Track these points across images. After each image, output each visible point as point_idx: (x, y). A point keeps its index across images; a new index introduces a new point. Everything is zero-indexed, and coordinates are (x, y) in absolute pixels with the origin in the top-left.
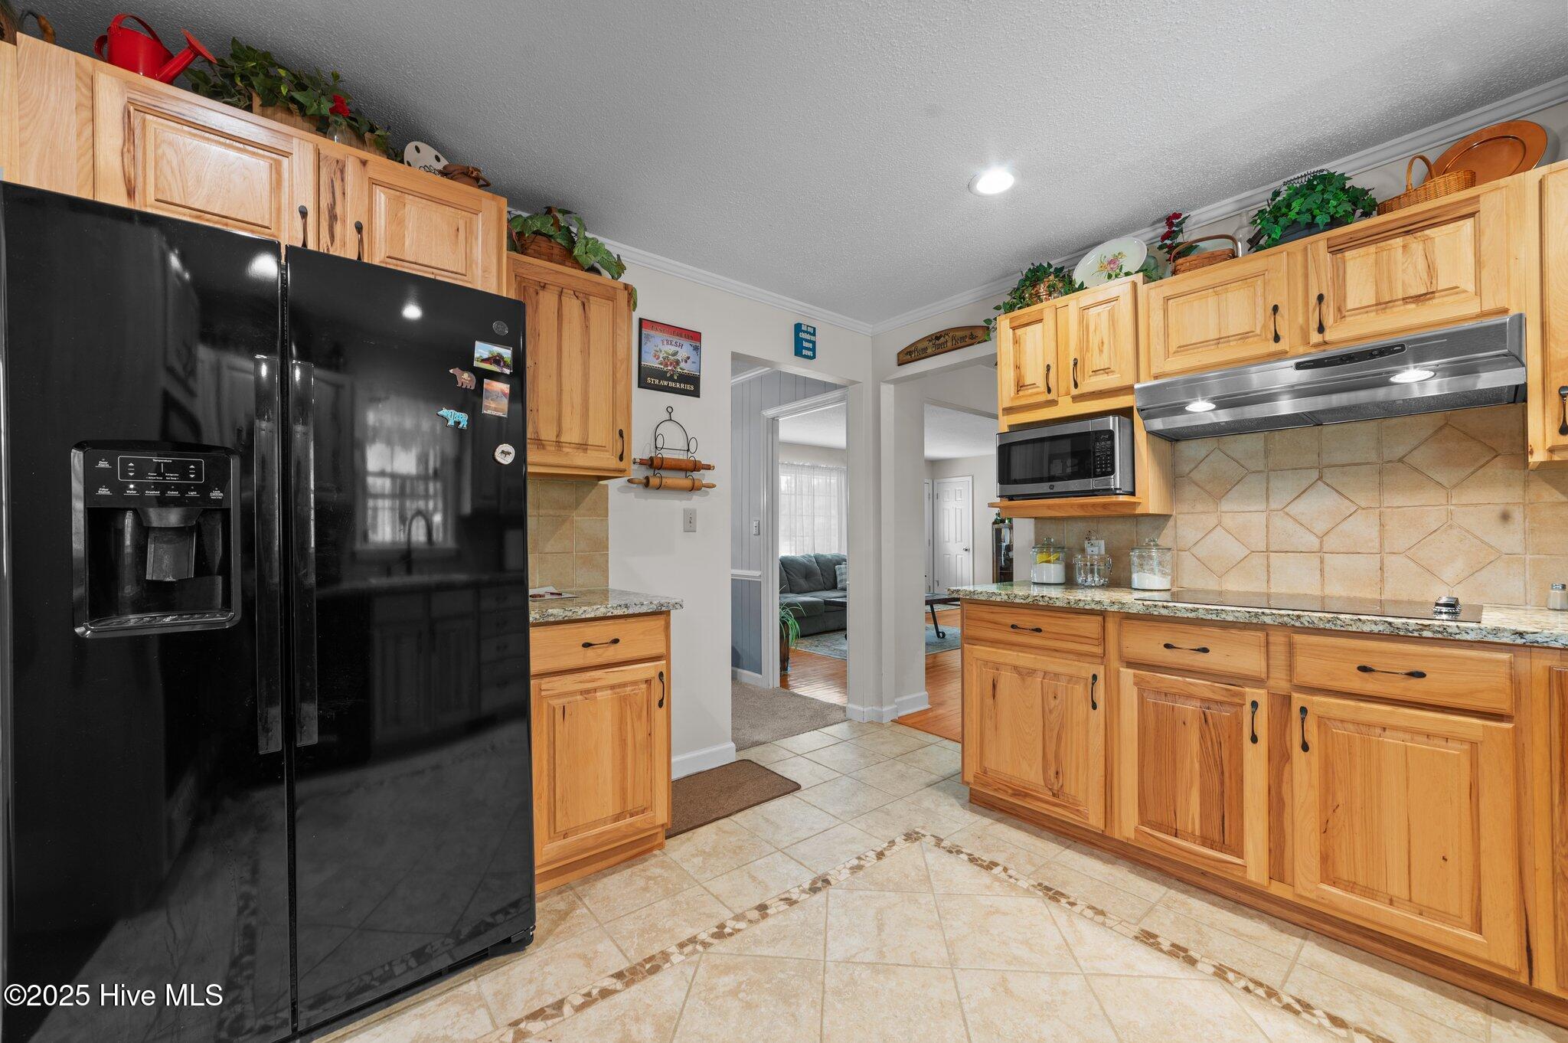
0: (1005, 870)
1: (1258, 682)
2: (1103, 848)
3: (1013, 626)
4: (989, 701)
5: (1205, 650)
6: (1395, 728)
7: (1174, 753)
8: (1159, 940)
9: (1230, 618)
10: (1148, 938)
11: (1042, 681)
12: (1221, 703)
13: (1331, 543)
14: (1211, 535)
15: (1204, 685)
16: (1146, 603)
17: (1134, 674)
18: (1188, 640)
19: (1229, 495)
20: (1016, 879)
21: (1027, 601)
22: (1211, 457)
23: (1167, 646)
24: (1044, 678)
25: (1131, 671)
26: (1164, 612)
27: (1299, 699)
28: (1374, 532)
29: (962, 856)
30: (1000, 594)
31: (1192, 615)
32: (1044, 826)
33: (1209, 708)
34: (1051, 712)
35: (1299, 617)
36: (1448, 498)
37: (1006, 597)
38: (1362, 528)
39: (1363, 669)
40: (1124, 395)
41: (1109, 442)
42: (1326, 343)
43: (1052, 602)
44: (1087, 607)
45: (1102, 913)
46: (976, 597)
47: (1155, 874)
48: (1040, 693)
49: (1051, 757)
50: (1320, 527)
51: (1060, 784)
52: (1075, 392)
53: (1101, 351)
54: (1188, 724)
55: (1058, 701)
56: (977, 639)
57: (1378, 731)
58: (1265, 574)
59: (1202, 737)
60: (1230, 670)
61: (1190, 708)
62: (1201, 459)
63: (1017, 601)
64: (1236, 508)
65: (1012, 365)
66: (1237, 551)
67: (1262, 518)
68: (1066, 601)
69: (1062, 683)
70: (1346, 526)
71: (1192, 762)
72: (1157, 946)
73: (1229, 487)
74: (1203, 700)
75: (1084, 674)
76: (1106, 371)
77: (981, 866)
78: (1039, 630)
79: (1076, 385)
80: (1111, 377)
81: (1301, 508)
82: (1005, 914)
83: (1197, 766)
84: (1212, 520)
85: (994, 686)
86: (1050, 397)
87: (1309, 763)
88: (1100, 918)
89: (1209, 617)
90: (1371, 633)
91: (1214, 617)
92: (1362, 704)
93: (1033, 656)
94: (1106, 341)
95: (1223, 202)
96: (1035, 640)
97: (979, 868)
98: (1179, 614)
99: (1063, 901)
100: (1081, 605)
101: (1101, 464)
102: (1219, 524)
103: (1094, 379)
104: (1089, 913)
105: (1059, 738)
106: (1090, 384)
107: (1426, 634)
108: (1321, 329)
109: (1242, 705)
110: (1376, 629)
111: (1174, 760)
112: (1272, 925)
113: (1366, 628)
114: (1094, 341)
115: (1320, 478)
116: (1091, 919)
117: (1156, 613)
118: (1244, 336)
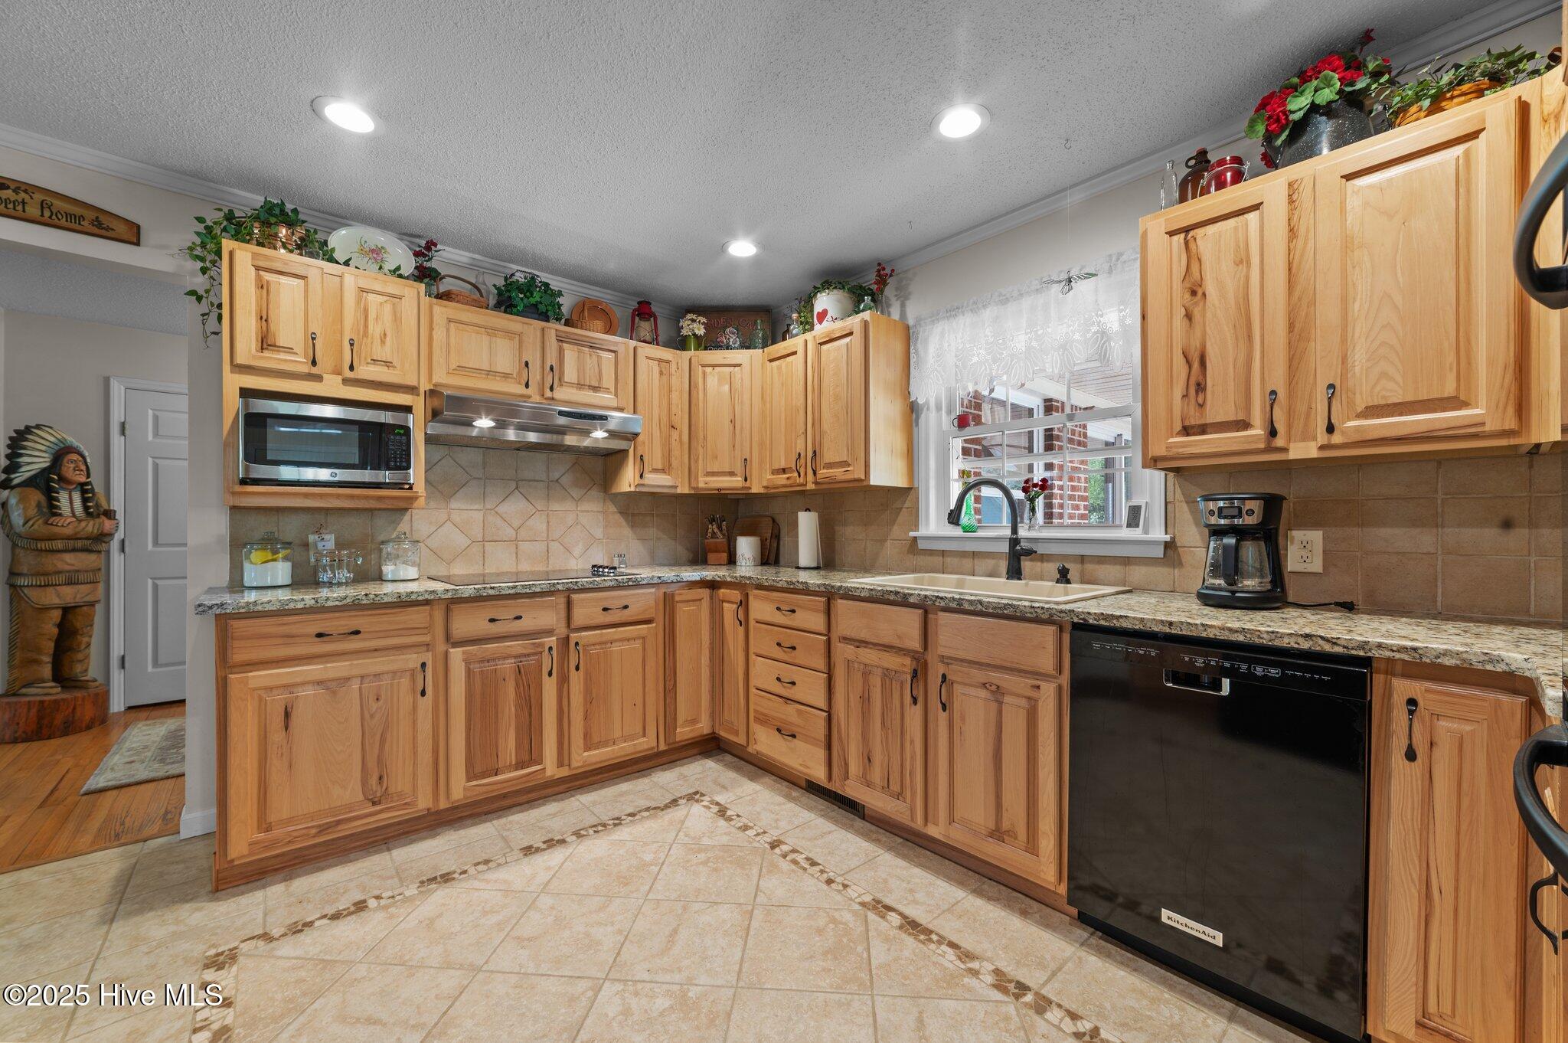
0: (378, 898)
1: (549, 632)
2: (416, 830)
3: (320, 635)
4: (277, 736)
5: (519, 618)
6: (616, 641)
7: (496, 707)
8: (535, 846)
9: (538, 590)
10: (528, 851)
11: (360, 688)
12: (528, 655)
13: (522, 534)
14: (442, 528)
15: (519, 645)
16: (476, 587)
17: (464, 653)
18: (505, 611)
19: (457, 495)
20: (400, 894)
21: (345, 602)
22: (443, 461)
23: (492, 620)
24: (361, 684)
25: (460, 650)
26: (491, 592)
27: (574, 637)
28: (544, 527)
29: (317, 924)
30: (303, 600)
31: (512, 591)
32: (346, 850)
33: (521, 662)
34: (372, 716)
35: (577, 582)
36: (577, 506)
37: (313, 602)
38: (538, 524)
39: (605, 609)
40: (403, 393)
41: (404, 438)
42: (553, 399)
43: (377, 599)
44: (420, 598)
45: (487, 862)
46: (260, 608)
47: (469, 822)
48: (358, 702)
49: (372, 763)
50: (516, 524)
51: (384, 787)
52: (348, 374)
53: (383, 342)
54: (507, 679)
55: (381, 703)
56: (248, 665)
57: (609, 645)
58: (482, 559)
59: (517, 686)
60: (532, 628)
61: (509, 665)
62: (435, 461)
63: (330, 604)
64: (463, 507)
65: (254, 314)
66: (462, 541)
67: (479, 516)
68: (396, 596)
69: (386, 681)
70: (531, 522)
71: (510, 709)
72: (538, 850)
73: (457, 489)
74: (515, 657)
75: (411, 665)
76: (387, 364)
77: (350, 914)
78: (357, 632)
79: (352, 368)
80: (391, 371)
81: (503, 509)
82: (441, 915)
83: (513, 709)
84: (442, 515)
85: (287, 715)
86: (315, 370)
87: (579, 678)
88: (491, 865)
89: (524, 591)
90: (609, 587)
91: (528, 591)
92: (604, 631)
93: (347, 663)
94: (389, 334)
95: (461, 252)
96: (354, 644)
97: (349, 918)
98: (503, 592)
99: (456, 875)
100: (414, 597)
101: (395, 458)
102: (449, 519)
103: (372, 368)
104: (481, 867)
105: (383, 741)
106: (365, 371)
107: (630, 583)
108: (552, 389)
109: (541, 653)
110: (611, 584)
111: (497, 713)
112: (555, 800)
113: (607, 585)
114: (375, 330)
115: (517, 488)
116: (489, 869)
117: (485, 594)
118: (506, 376)
